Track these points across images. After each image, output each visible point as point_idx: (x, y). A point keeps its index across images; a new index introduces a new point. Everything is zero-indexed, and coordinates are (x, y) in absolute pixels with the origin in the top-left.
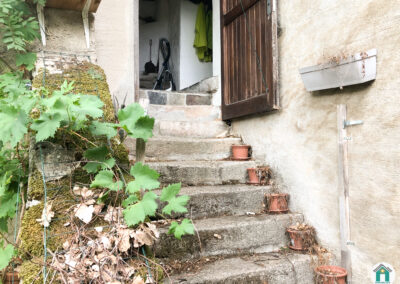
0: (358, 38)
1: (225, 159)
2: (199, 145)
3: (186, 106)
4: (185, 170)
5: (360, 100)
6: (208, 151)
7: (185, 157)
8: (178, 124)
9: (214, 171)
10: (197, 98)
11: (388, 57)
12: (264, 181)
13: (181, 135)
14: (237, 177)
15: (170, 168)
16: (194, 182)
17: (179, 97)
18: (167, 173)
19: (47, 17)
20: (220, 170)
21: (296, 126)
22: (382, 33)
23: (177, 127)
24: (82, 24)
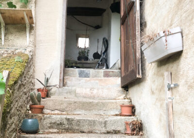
0: (175, 21)
1: (117, 115)
2: (97, 104)
3: (103, 78)
4: (79, 121)
5: (177, 67)
6: (104, 109)
7: (86, 112)
8: (88, 90)
9: (101, 123)
10: (111, 73)
11: (187, 33)
12: (135, 132)
13: (90, 98)
14: (118, 129)
15: (68, 120)
16: (85, 131)
17: (98, 72)
18: (65, 122)
19: (6, 29)
20: (105, 123)
21: (152, 90)
22: (184, 15)
23: (87, 91)
24: (26, 31)
